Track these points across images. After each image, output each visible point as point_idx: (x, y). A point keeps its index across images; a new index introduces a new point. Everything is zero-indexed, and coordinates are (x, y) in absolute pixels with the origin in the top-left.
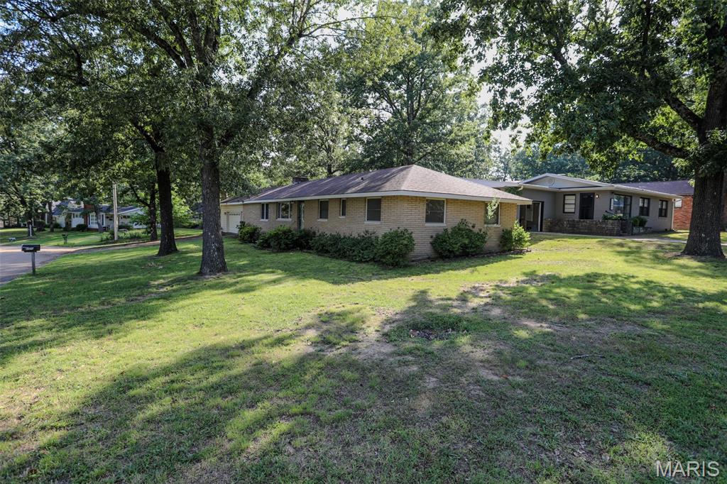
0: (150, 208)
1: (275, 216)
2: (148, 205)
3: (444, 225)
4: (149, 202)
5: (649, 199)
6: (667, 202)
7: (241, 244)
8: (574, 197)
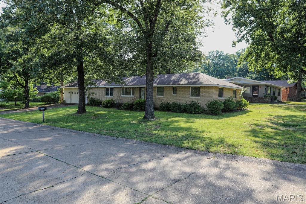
0: (25, 88)
1: (120, 94)
2: (24, 87)
3: (223, 98)
4: (24, 85)
5: (275, 88)
6: (280, 89)
7: (103, 108)
8: (249, 87)
